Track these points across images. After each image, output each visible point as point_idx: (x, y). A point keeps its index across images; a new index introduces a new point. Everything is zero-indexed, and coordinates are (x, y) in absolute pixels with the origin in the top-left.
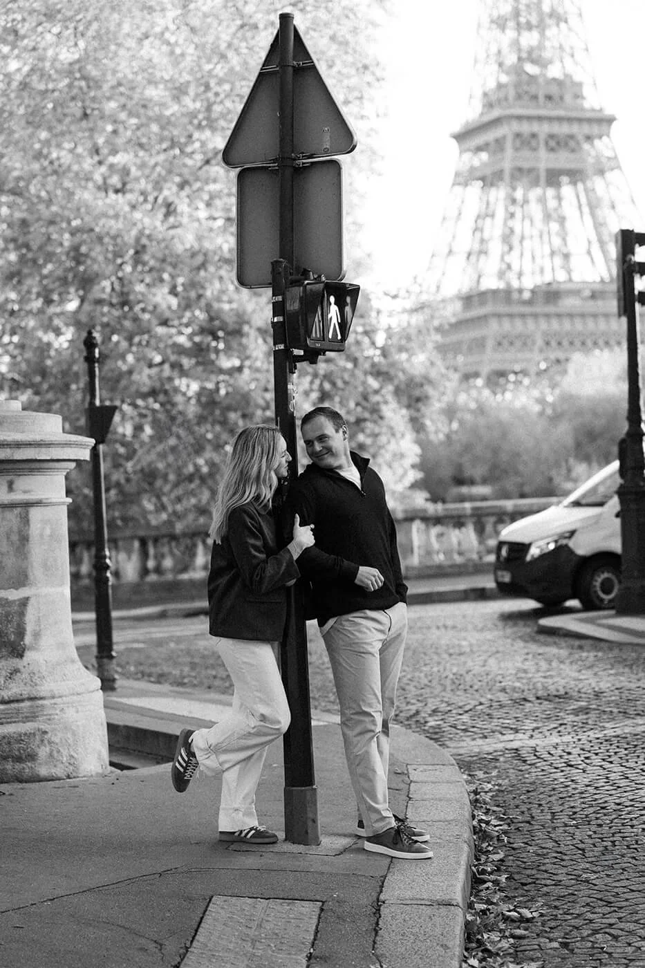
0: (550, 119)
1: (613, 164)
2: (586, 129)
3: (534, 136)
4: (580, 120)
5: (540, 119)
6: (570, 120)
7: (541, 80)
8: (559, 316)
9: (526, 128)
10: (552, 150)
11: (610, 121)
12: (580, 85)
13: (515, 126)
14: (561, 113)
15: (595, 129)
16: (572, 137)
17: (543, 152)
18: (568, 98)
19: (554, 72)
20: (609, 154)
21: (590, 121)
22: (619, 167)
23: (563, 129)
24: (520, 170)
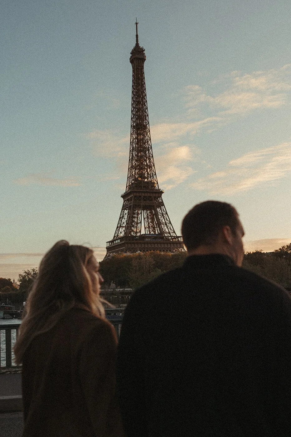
0: (144, 192)
1: (162, 204)
2: (154, 195)
3: (140, 196)
4: (153, 193)
5: (141, 192)
6: (150, 192)
7: (143, 183)
8: (144, 243)
9: (138, 194)
10: (145, 200)
11: (162, 192)
12: (154, 183)
13: (135, 194)
14: (148, 191)
15: (157, 195)
16: (150, 197)
17: (142, 201)
18: (150, 187)
19: (146, 180)
20: (160, 201)
21: (156, 193)
22: (163, 205)
23: (149, 195)
24: (136, 205)
